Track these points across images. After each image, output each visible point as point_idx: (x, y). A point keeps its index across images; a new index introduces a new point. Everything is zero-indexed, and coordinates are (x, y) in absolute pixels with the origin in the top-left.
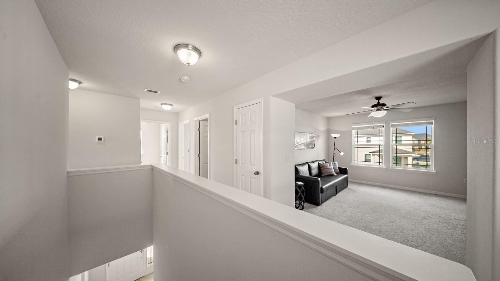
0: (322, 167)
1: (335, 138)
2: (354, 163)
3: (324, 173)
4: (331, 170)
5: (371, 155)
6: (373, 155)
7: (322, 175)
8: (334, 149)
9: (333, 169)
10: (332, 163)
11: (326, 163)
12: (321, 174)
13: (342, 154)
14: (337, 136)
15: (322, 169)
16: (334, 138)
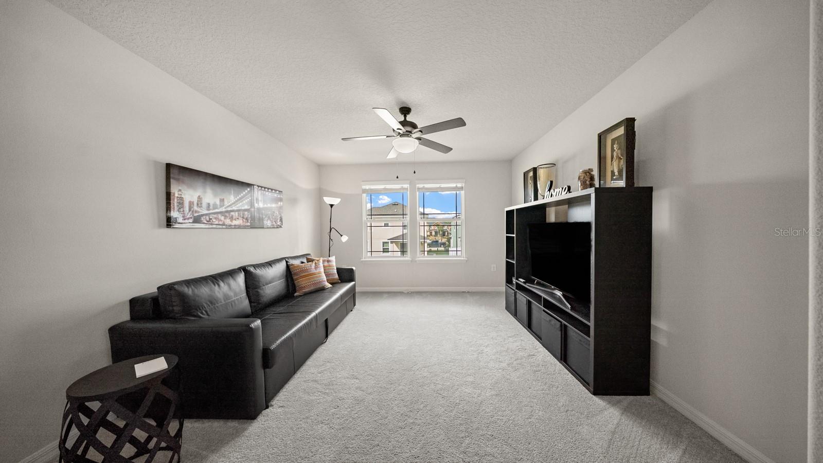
0: (296, 274)
1: (332, 206)
2: (366, 257)
3: (302, 288)
4: (320, 276)
5: (390, 243)
6: (392, 242)
7: (295, 295)
8: (331, 231)
9: (323, 274)
10: (321, 261)
11: (309, 260)
12: (295, 291)
13: (345, 239)
14: (336, 201)
15: (297, 279)
16: (330, 207)
